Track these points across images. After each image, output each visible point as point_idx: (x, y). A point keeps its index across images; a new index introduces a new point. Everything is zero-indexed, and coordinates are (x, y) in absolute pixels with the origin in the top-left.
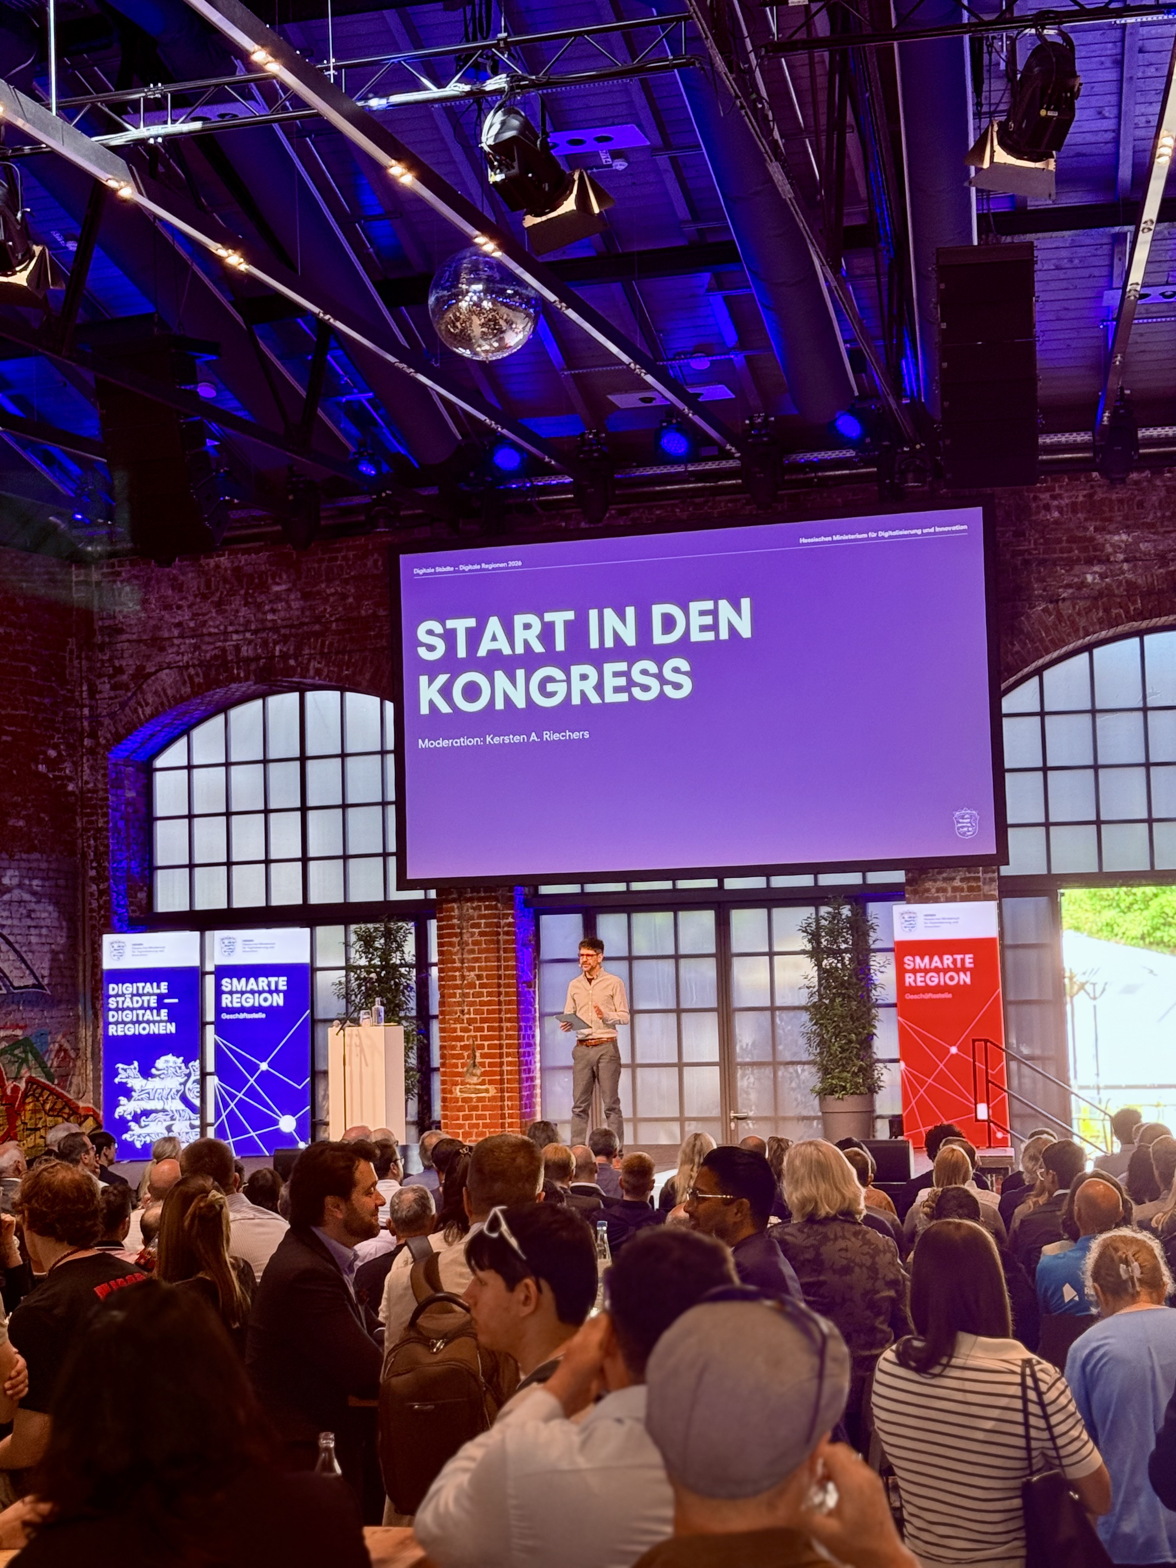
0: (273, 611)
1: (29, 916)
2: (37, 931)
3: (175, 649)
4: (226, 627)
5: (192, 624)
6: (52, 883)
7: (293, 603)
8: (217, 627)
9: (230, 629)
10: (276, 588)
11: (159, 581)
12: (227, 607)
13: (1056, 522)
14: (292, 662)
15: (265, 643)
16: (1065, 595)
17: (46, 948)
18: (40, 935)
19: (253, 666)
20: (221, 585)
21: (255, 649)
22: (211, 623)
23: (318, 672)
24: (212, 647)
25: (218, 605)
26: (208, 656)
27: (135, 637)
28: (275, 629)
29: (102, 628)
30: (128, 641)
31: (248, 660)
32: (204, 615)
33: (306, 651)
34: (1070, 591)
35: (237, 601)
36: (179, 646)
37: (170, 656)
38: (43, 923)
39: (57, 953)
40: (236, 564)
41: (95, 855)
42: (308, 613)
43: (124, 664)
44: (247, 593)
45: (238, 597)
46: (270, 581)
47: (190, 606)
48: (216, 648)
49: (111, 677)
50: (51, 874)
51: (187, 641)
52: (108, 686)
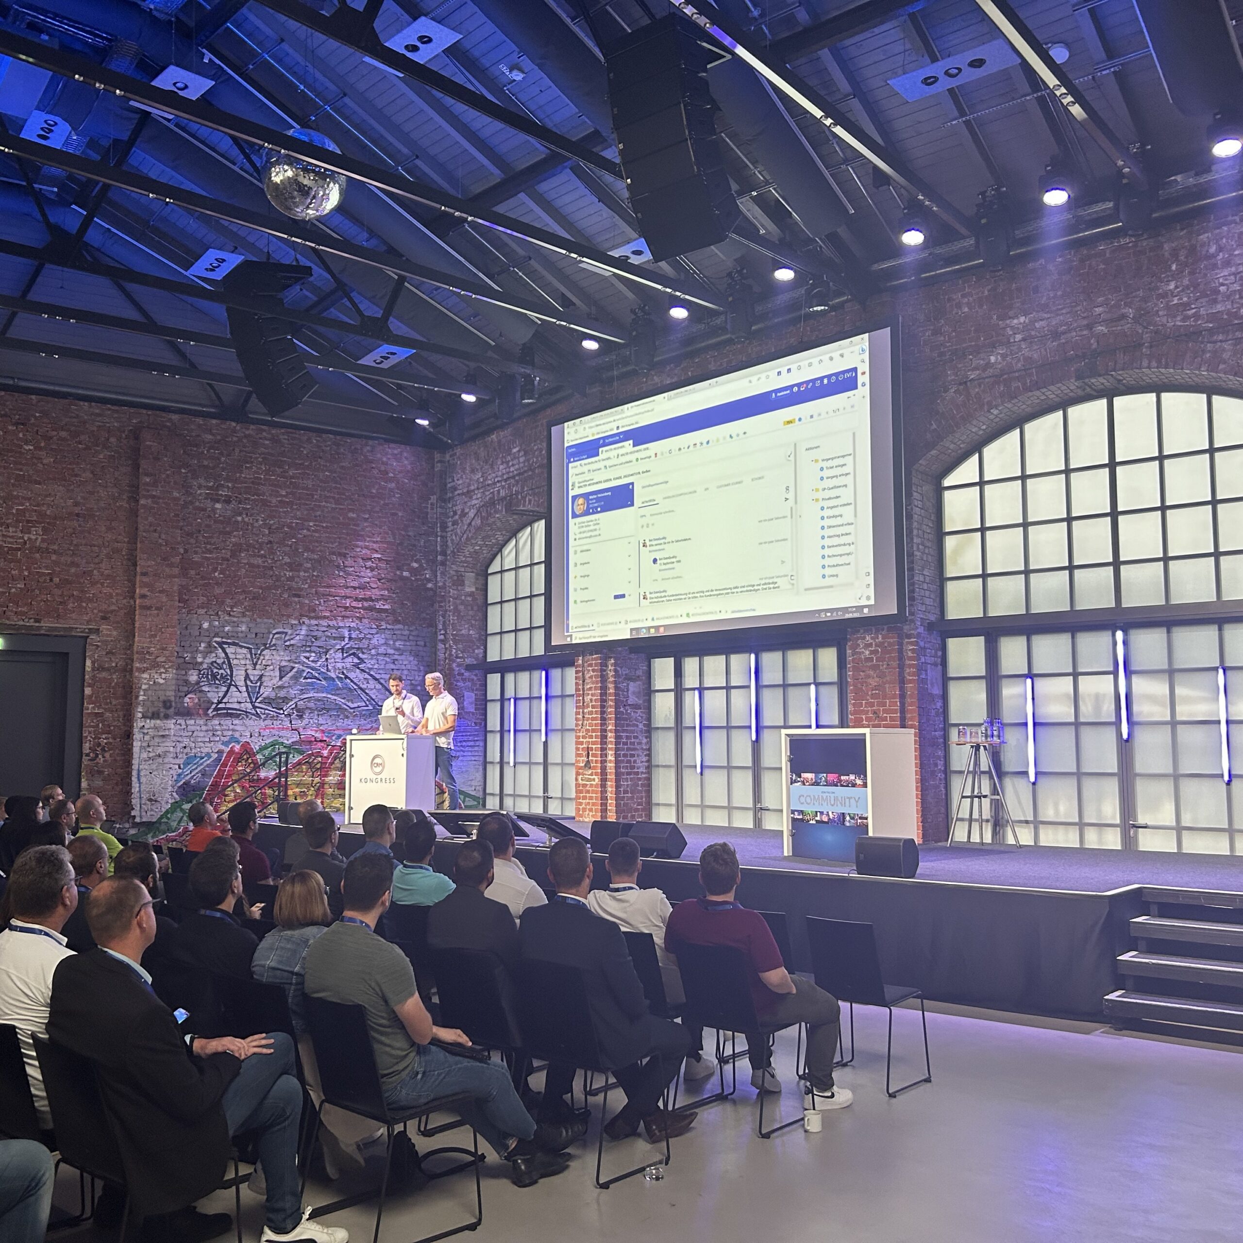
0: (513, 465)
1: (393, 663)
3: (475, 496)
5: (482, 480)
7: (520, 459)
8: (491, 480)
9: (496, 480)
10: (515, 451)
11: (470, 455)
12: (495, 467)
13: (966, 316)
14: (520, 497)
15: (509, 487)
16: (972, 377)
19: (504, 502)
20: (493, 453)
21: (506, 491)
22: (489, 478)
24: (489, 493)
25: (492, 465)
27: (461, 492)
28: (513, 477)
29: (450, 488)
30: (459, 494)
31: (503, 499)
32: (486, 473)
33: (525, 489)
34: (977, 372)
35: (499, 462)
36: (477, 494)
37: (474, 501)
40: (499, 438)
41: (444, 626)
42: (526, 464)
43: (457, 509)
44: (503, 456)
45: (499, 459)
46: (512, 447)
47: (481, 469)
49: (452, 517)
50: (411, 638)
51: (480, 491)
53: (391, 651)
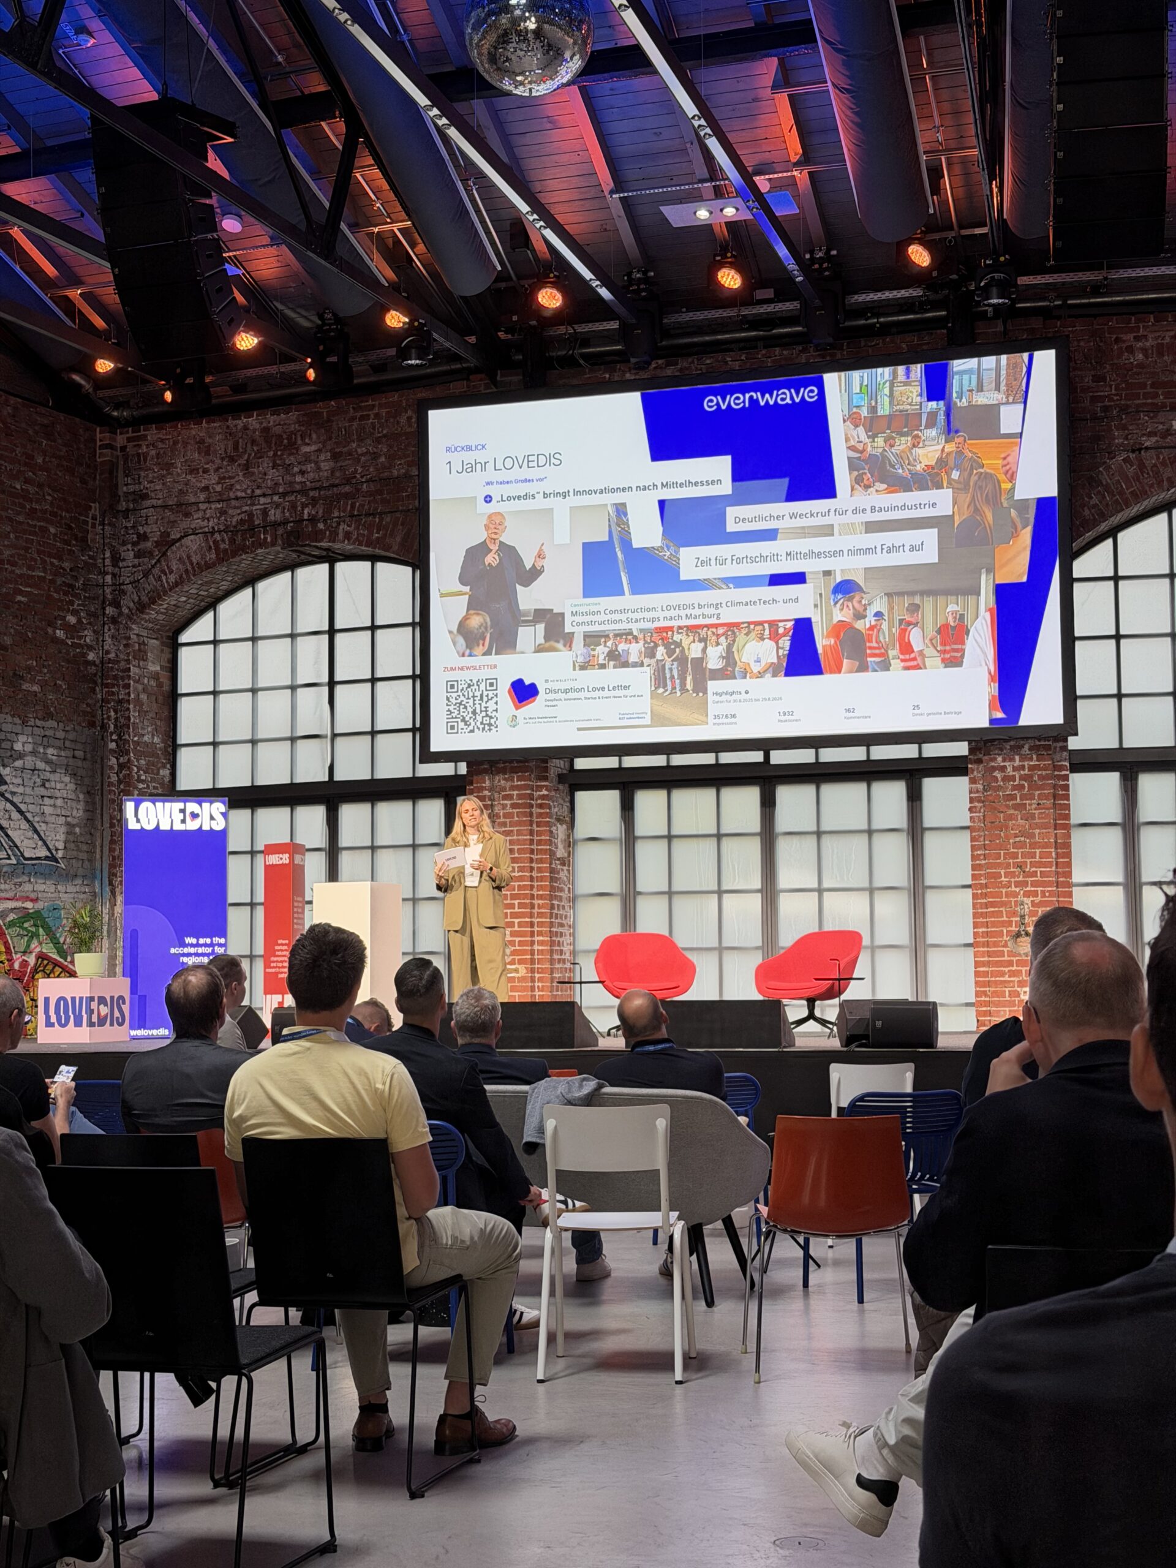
0: (302, 472)
1: (43, 785)
2: (51, 802)
3: (200, 514)
4: (253, 491)
5: (218, 488)
6: (69, 753)
7: (322, 464)
8: (245, 491)
9: (258, 492)
10: (307, 449)
11: (185, 444)
12: (255, 470)
13: (1141, 365)
14: (321, 526)
15: (293, 506)
16: (1147, 444)
17: (62, 820)
18: (54, 806)
19: (280, 531)
20: (249, 445)
21: (283, 512)
22: (238, 487)
23: (348, 535)
24: (239, 511)
25: (246, 467)
26: (235, 520)
27: (160, 502)
28: (304, 492)
29: (126, 494)
30: (153, 507)
31: (275, 525)
32: (230, 478)
33: (336, 514)
34: (1154, 439)
35: (266, 463)
36: (204, 511)
37: (196, 522)
38: (58, 794)
39: (74, 826)
40: (265, 425)
41: (116, 726)
42: (338, 474)
43: (149, 531)
44: (275, 455)
45: (266, 459)
46: (299, 442)
47: (217, 470)
48: (243, 512)
49: (134, 544)
50: (68, 744)
51: (213, 506)
52: (131, 554)
53: (41, 765)
